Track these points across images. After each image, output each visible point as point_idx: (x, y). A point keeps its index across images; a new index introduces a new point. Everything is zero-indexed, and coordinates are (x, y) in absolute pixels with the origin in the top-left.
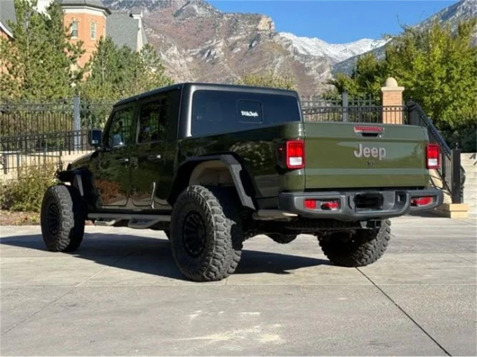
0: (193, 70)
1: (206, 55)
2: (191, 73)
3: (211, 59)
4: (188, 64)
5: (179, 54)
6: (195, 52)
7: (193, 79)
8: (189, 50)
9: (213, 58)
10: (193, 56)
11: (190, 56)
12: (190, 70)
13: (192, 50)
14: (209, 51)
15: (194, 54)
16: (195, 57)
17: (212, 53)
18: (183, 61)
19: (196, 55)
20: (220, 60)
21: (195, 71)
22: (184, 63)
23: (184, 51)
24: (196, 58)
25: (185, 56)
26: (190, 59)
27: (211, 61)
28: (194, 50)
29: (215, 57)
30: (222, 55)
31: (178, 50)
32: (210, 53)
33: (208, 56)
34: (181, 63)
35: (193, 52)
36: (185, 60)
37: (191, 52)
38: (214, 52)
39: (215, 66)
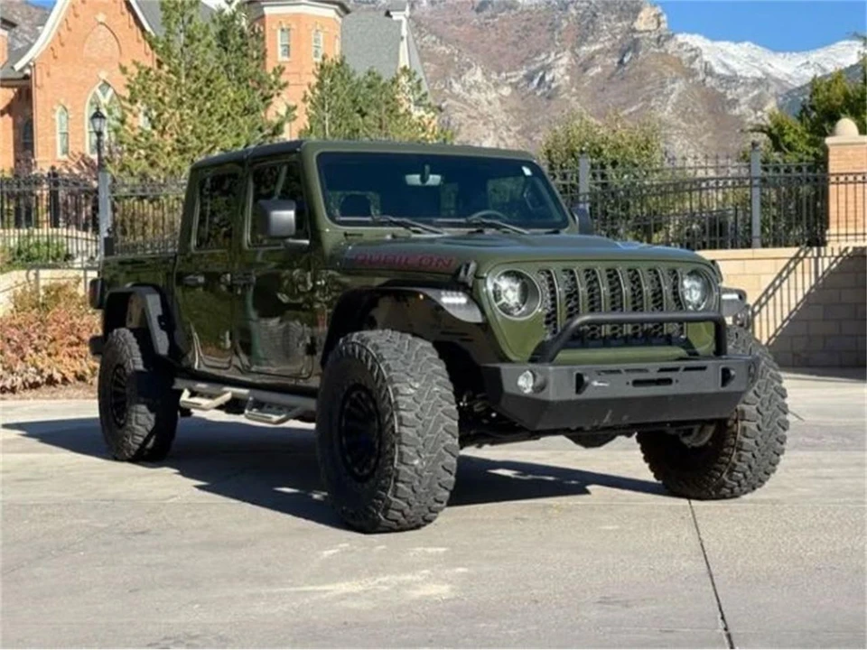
0: (512, 111)
1: (536, 81)
2: (508, 118)
3: (546, 89)
4: (502, 100)
5: (485, 81)
6: (515, 76)
7: (511, 128)
8: (504, 75)
9: (549, 87)
10: (511, 84)
11: (506, 85)
12: (506, 111)
13: (508, 74)
14: (541, 74)
15: (513, 80)
16: (515, 86)
17: (548, 78)
18: (492, 95)
19: (518, 83)
20: (562, 90)
21: (516, 114)
22: (495, 99)
23: (494, 76)
24: (516, 88)
25: (496, 85)
26: (506, 91)
27: (543, 94)
28: (514, 73)
29: (553, 85)
30: (566, 81)
31: (484, 74)
32: (542, 78)
33: (539, 84)
34: (489, 99)
35: (511, 77)
36: (496, 92)
37: (507, 78)
38: (551, 76)
39: (553, 103)
